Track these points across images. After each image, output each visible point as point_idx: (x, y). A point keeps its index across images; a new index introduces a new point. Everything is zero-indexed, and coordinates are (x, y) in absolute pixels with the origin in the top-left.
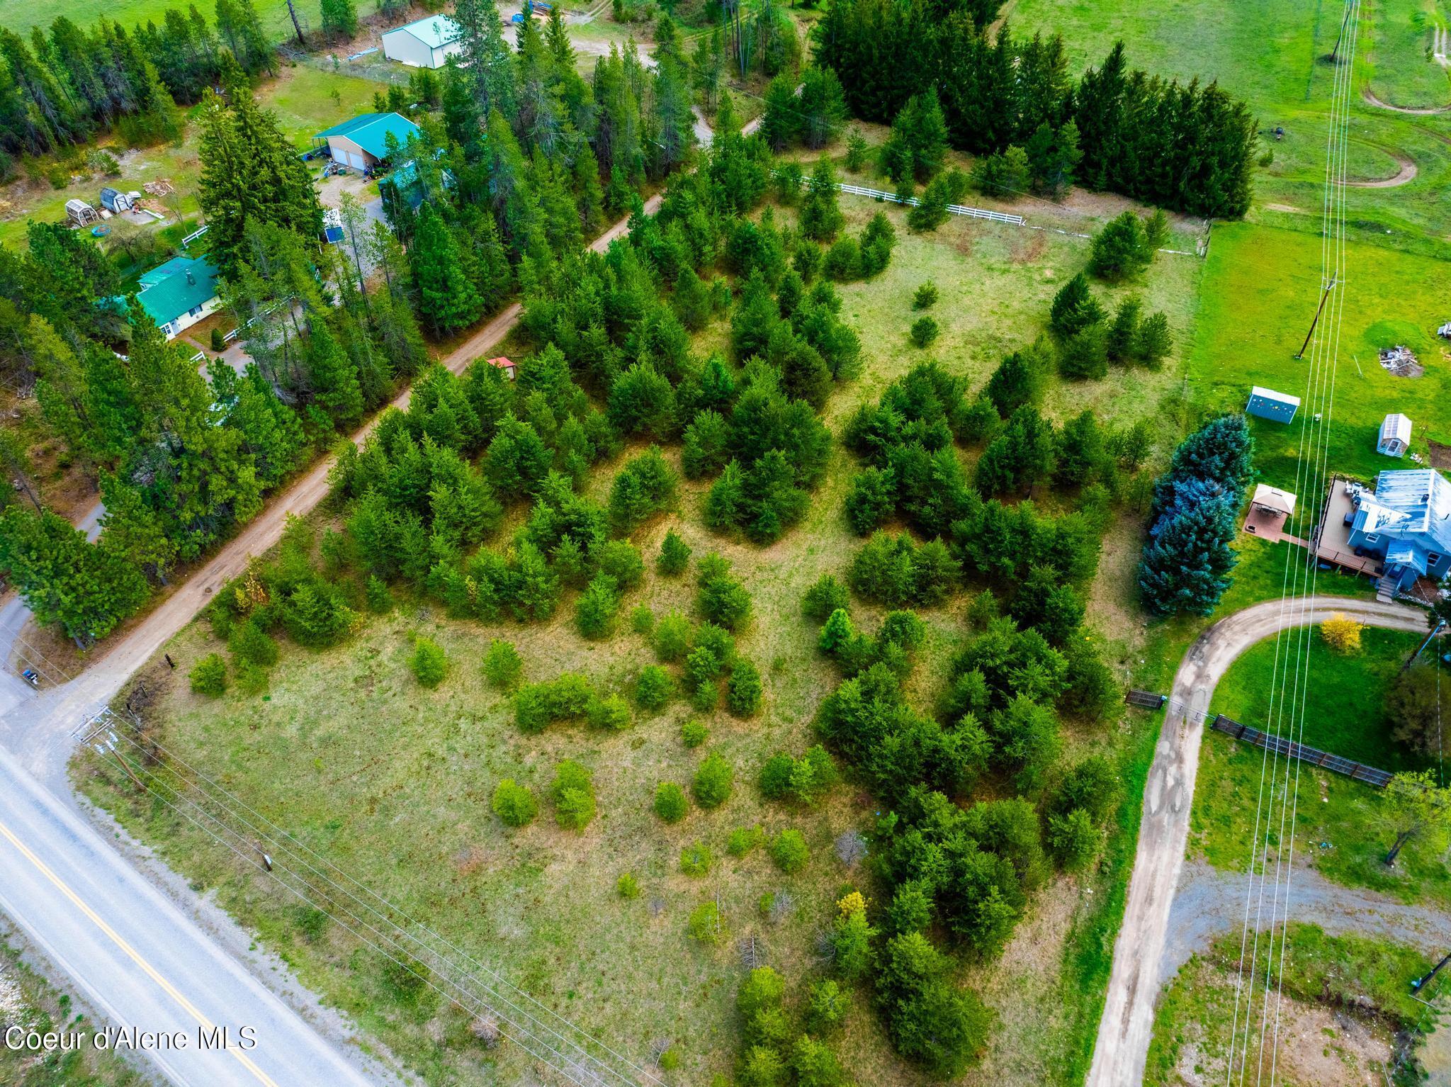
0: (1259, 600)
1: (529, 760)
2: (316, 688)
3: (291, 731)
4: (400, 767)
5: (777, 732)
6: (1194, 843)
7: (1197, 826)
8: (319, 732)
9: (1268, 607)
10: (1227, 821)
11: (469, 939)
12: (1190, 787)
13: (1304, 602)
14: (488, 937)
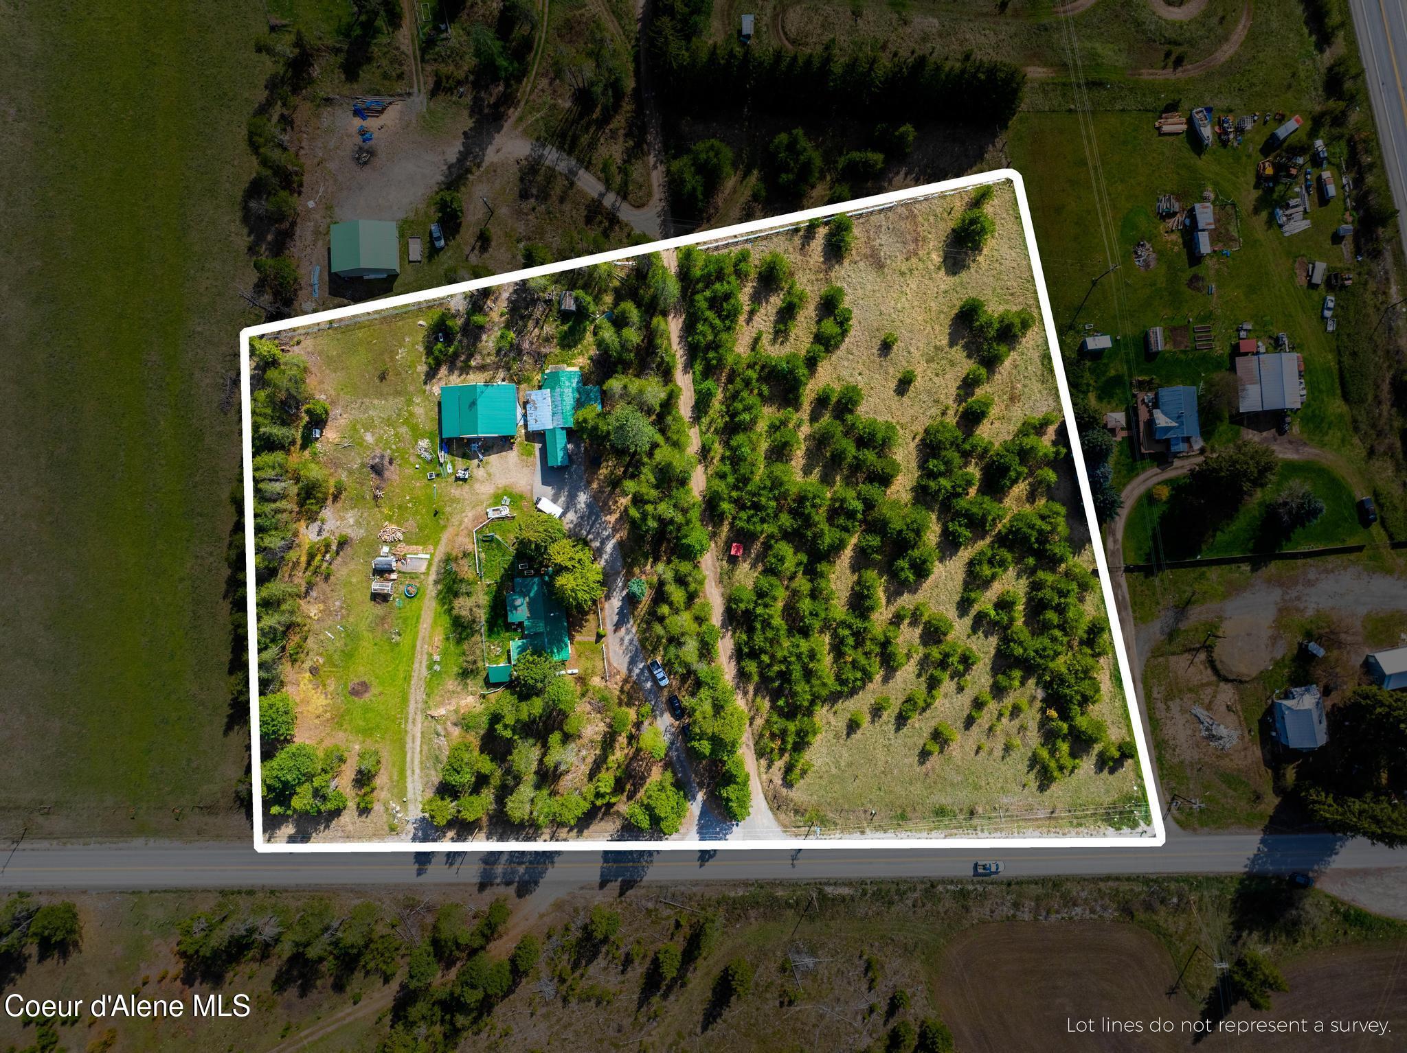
0: (1125, 485)
1: (917, 726)
2: (824, 750)
3: (834, 771)
4: (881, 756)
5: (987, 660)
6: (1135, 618)
7: (1134, 612)
8: (843, 764)
9: (1129, 487)
10: (1142, 604)
11: (949, 789)
12: (1127, 597)
13: (1142, 477)
14: (952, 785)
